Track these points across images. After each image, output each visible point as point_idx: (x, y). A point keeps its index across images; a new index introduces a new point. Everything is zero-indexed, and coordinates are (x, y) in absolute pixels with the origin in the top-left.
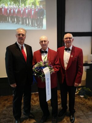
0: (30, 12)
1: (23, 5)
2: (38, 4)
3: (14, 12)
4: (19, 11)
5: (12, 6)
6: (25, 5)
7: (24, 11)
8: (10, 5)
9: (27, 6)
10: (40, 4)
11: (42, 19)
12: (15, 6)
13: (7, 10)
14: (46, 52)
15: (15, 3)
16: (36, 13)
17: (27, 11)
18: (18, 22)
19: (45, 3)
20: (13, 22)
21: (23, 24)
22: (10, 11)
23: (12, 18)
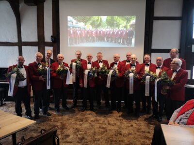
0: (122, 33)
1: (117, 28)
2: (129, 28)
3: (109, 33)
4: (113, 33)
5: (108, 29)
6: (118, 28)
7: (118, 33)
8: (107, 28)
9: (120, 29)
10: (130, 27)
11: (132, 38)
12: (110, 29)
13: (104, 32)
14: (134, 65)
15: (111, 27)
16: (126, 34)
17: (119, 33)
18: (112, 41)
19: (134, 26)
20: (108, 41)
21: (115, 42)
22: (107, 33)
23: (108, 38)
